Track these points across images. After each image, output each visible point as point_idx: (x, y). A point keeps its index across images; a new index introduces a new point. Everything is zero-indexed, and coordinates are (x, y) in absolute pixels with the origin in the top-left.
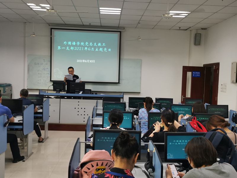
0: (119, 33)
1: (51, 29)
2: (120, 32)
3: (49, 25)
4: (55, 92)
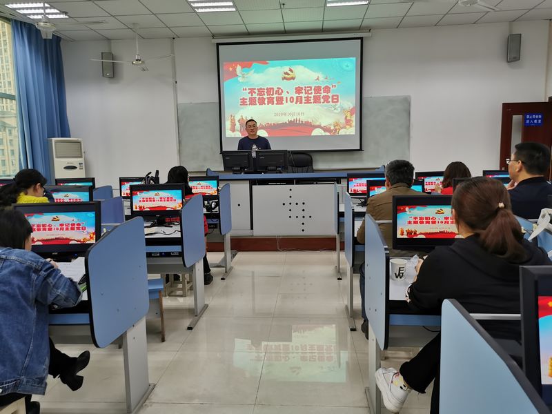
0: (360, 41)
2: (361, 39)
3: (214, 38)
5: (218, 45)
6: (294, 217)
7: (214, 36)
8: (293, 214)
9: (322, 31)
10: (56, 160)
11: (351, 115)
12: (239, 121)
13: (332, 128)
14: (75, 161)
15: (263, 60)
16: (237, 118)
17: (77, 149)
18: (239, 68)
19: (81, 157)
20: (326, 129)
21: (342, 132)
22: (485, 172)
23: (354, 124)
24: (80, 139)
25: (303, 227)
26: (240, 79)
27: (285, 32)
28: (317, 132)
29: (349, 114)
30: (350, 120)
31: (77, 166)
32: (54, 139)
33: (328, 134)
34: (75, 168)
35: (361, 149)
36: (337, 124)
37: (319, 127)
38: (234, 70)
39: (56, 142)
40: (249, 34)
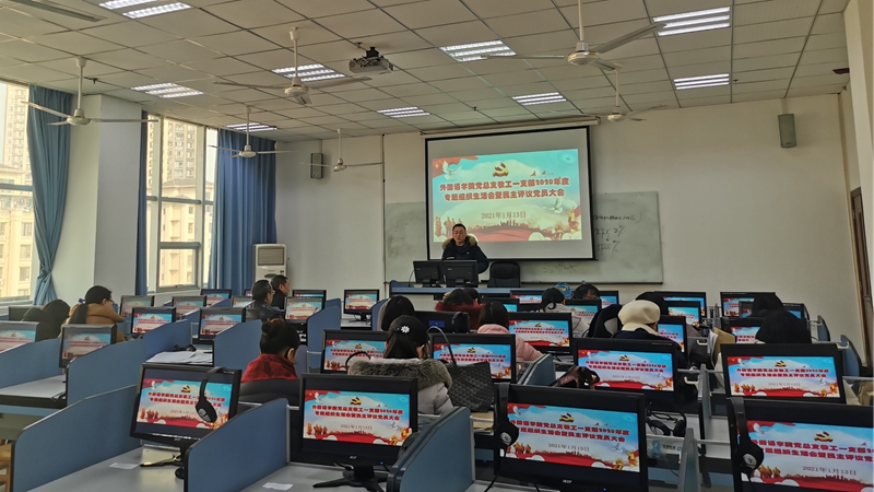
0: (585, 130)
1: (427, 140)
2: (587, 127)
3: (422, 134)
4: (421, 286)
7: (423, 132)
9: (542, 120)
10: (257, 267)
11: (576, 216)
12: (445, 224)
13: (554, 231)
14: (276, 269)
15: (472, 154)
16: (443, 220)
17: (281, 256)
18: (445, 165)
19: (283, 264)
20: (545, 233)
21: (566, 237)
23: (580, 227)
24: (284, 245)
26: (447, 176)
27: (500, 124)
28: (535, 237)
29: (573, 215)
30: (575, 223)
32: (258, 246)
33: (548, 239)
35: (592, 258)
36: (559, 227)
37: (537, 230)
38: (441, 167)
39: (260, 248)
40: (459, 128)
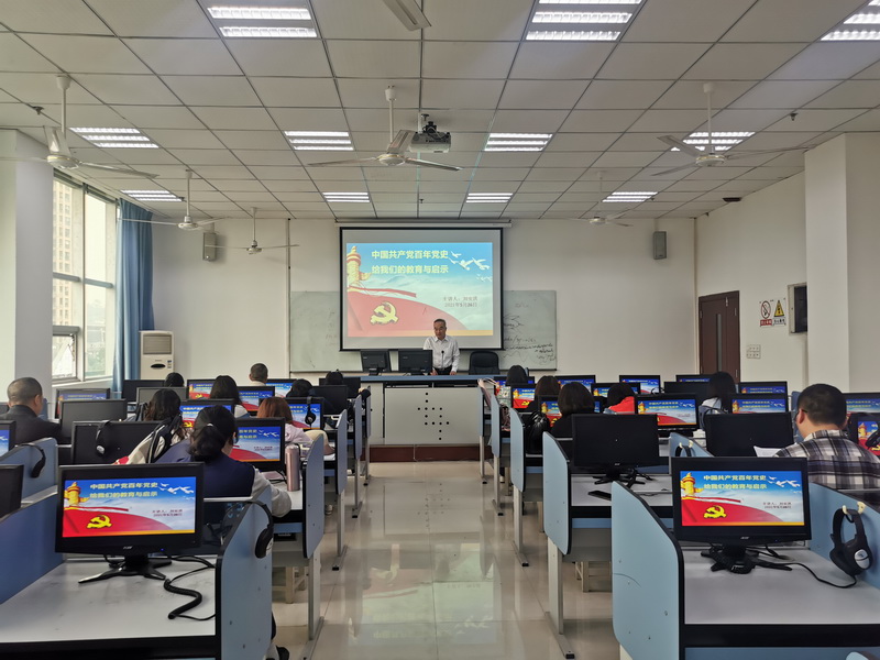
5: (341, 229)
6: (430, 423)
7: (337, 220)
8: (429, 421)
9: (459, 219)
10: (143, 356)
14: (163, 359)
17: (166, 344)
19: (170, 353)
22: (621, 377)
24: (171, 333)
25: (440, 435)
27: (418, 219)
31: (165, 363)
32: (143, 332)
34: (163, 366)
35: (502, 349)
39: (145, 336)
40: (377, 219)
